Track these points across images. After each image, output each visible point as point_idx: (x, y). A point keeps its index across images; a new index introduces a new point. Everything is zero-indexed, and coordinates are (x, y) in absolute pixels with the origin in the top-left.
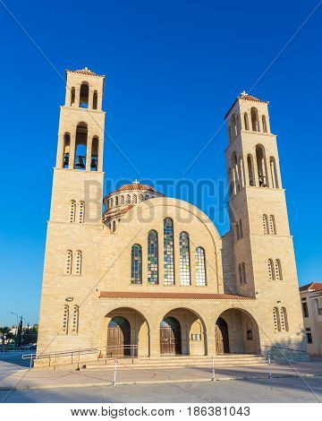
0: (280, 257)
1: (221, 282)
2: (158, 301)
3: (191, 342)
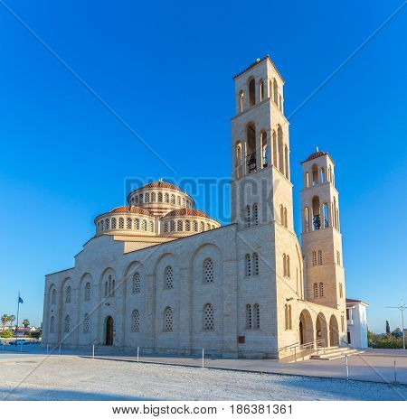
0: (342, 281)
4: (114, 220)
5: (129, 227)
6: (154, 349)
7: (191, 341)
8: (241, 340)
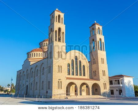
0: (105, 70)
1: (89, 75)
2: (79, 81)
3: (82, 92)
4: (32, 54)
5: (35, 56)
6: (33, 95)
7: (40, 93)
8: (47, 92)
